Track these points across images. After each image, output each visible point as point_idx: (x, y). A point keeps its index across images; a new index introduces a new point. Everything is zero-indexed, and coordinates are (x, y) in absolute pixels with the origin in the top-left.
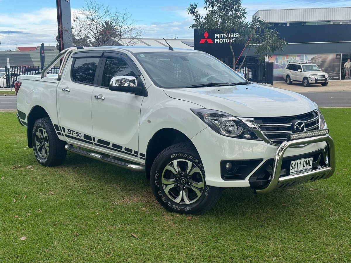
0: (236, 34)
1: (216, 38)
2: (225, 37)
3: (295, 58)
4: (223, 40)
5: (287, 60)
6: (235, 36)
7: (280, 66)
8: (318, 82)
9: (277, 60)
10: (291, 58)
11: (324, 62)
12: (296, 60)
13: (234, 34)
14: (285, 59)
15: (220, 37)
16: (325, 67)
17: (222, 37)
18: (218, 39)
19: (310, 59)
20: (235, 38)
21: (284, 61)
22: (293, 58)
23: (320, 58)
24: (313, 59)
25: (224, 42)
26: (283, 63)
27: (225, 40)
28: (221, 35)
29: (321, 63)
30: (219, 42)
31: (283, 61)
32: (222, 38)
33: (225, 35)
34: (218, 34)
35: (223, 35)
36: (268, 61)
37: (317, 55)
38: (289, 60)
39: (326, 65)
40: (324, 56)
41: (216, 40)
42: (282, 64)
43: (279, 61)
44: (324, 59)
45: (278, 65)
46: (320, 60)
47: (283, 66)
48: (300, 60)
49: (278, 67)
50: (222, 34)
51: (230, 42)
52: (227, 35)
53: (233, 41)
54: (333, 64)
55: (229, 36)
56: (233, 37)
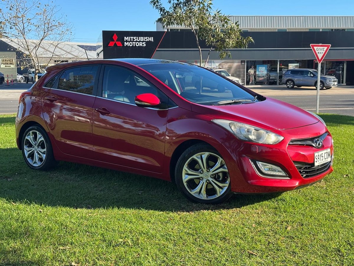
1: (125, 41)
2: (134, 40)
4: (133, 44)
6: (145, 39)
11: (230, 68)
13: (144, 37)
15: (130, 40)
16: (231, 73)
17: (132, 40)
18: (128, 43)
20: (145, 41)
23: (227, 63)
25: (134, 46)
27: (135, 44)
29: (228, 69)
30: (128, 46)
32: (132, 42)
33: (134, 38)
34: (128, 37)
37: (224, 61)
39: (232, 70)
41: (125, 43)
46: (227, 67)
48: (208, 65)
50: (132, 38)
51: (140, 46)
52: (136, 38)
53: (143, 45)
54: (238, 70)
55: (138, 39)
56: (143, 40)
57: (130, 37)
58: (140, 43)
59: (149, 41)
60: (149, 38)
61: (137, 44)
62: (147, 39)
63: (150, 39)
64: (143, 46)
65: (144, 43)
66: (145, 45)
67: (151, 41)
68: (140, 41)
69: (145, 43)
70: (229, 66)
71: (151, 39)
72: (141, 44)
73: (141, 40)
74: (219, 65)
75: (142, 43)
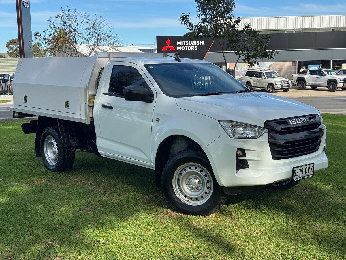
1: (178, 46)
5: (246, 67)
6: (197, 43)
7: (240, 73)
8: (283, 88)
9: (237, 67)
11: (280, 69)
13: (196, 41)
14: (244, 66)
15: (182, 45)
16: (282, 74)
18: (180, 47)
23: (277, 65)
24: (270, 66)
25: (186, 49)
26: (242, 70)
29: (278, 70)
30: (181, 50)
31: (242, 68)
32: (184, 46)
33: (186, 43)
34: (180, 42)
36: (229, 68)
37: (274, 63)
39: (283, 72)
40: (281, 63)
43: (239, 68)
44: (281, 66)
46: (277, 67)
47: (243, 73)
49: (238, 74)
50: (184, 42)
51: (192, 49)
52: (188, 43)
54: (289, 70)
55: (190, 44)
56: (194, 44)
57: (182, 42)
58: (192, 47)
60: (200, 41)
61: (189, 48)
62: (199, 43)
63: (201, 43)
64: (195, 49)
66: (197, 49)
69: (196, 46)
70: (280, 67)
71: (203, 43)
73: (193, 44)
75: (193, 47)
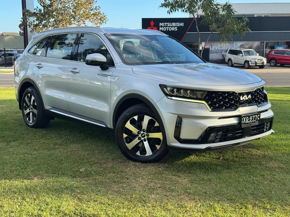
0: (178, 23)
1: (160, 27)
2: (168, 26)
3: (227, 45)
4: (167, 29)
5: (220, 46)
7: (214, 52)
8: (257, 64)
9: (211, 46)
10: (223, 45)
12: (228, 46)
13: (176, 23)
14: (218, 45)
15: (164, 26)
17: (166, 26)
18: (162, 28)
19: (239, 46)
20: (177, 26)
21: (218, 47)
22: (225, 45)
23: (247, 44)
24: (241, 45)
27: (168, 29)
28: (165, 24)
30: (163, 30)
31: (216, 47)
32: (166, 27)
34: (162, 23)
35: (167, 24)
37: (245, 43)
38: (222, 47)
41: (160, 28)
42: (216, 50)
43: (213, 47)
44: (251, 46)
45: (213, 50)
46: (247, 47)
47: (217, 51)
48: (231, 46)
49: (213, 53)
51: (172, 30)
52: (169, 24)
53: (175, 29)
54: (258, 50)
55: (171, 25)
59: (180, 26)
60: (180, 23)
61: (170, 29)
62: (179, 25)
65: (175, 28)
66: (177, 30)
67: (182, 26)
68: (173, 26)
71: (182, 24)
72: (173, 29)
74: (240, 46)
